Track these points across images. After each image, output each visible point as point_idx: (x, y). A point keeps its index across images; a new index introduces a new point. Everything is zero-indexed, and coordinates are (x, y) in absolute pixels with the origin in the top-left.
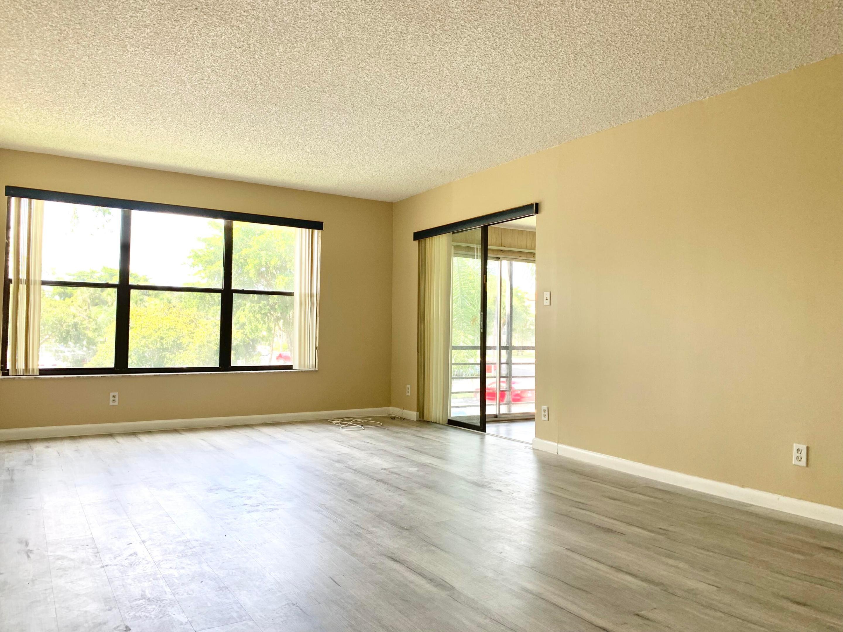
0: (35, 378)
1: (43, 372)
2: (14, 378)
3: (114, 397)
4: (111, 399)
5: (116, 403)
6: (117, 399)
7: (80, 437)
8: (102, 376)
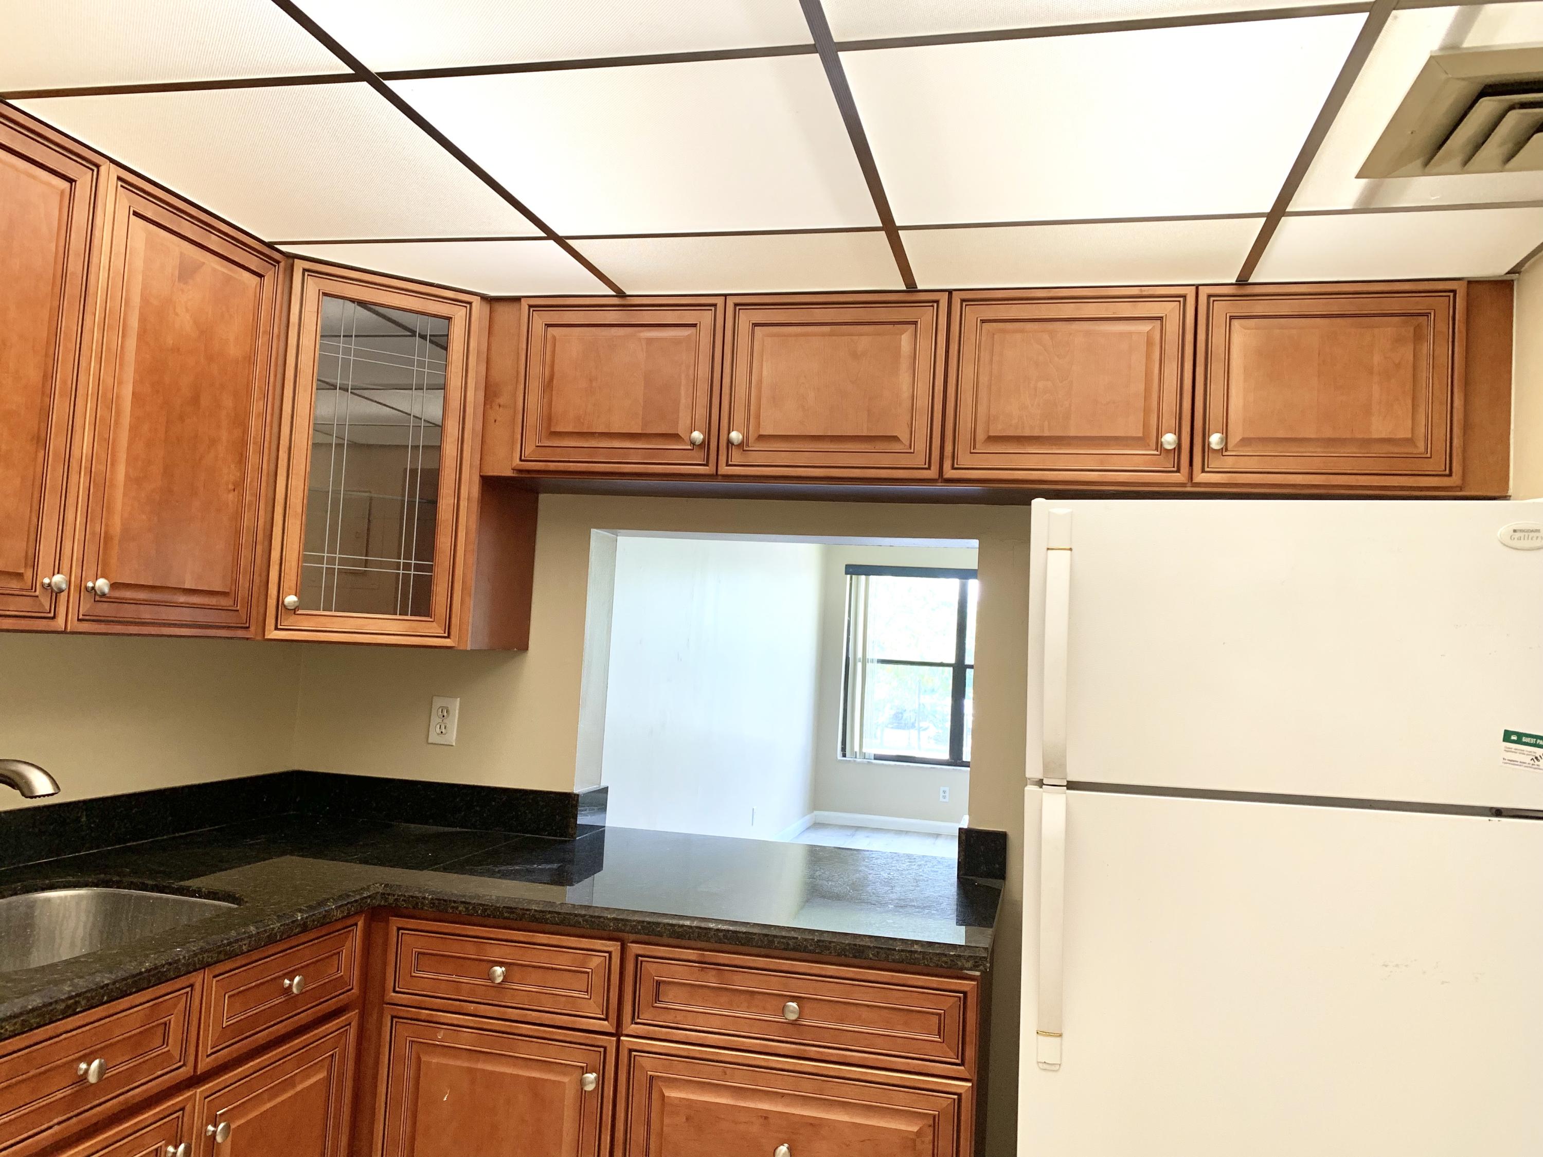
0: (868, 762)
1: (877, 757)
2: (850, 761)
3: (944, 792)
4: (942, 794)
5: (947, 800)
6: (947, 794)
7: (907, 832)
8: (931, 768)
